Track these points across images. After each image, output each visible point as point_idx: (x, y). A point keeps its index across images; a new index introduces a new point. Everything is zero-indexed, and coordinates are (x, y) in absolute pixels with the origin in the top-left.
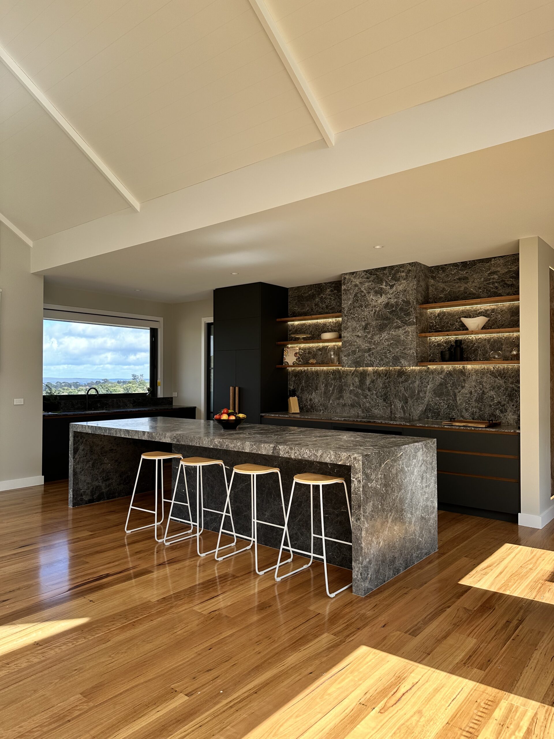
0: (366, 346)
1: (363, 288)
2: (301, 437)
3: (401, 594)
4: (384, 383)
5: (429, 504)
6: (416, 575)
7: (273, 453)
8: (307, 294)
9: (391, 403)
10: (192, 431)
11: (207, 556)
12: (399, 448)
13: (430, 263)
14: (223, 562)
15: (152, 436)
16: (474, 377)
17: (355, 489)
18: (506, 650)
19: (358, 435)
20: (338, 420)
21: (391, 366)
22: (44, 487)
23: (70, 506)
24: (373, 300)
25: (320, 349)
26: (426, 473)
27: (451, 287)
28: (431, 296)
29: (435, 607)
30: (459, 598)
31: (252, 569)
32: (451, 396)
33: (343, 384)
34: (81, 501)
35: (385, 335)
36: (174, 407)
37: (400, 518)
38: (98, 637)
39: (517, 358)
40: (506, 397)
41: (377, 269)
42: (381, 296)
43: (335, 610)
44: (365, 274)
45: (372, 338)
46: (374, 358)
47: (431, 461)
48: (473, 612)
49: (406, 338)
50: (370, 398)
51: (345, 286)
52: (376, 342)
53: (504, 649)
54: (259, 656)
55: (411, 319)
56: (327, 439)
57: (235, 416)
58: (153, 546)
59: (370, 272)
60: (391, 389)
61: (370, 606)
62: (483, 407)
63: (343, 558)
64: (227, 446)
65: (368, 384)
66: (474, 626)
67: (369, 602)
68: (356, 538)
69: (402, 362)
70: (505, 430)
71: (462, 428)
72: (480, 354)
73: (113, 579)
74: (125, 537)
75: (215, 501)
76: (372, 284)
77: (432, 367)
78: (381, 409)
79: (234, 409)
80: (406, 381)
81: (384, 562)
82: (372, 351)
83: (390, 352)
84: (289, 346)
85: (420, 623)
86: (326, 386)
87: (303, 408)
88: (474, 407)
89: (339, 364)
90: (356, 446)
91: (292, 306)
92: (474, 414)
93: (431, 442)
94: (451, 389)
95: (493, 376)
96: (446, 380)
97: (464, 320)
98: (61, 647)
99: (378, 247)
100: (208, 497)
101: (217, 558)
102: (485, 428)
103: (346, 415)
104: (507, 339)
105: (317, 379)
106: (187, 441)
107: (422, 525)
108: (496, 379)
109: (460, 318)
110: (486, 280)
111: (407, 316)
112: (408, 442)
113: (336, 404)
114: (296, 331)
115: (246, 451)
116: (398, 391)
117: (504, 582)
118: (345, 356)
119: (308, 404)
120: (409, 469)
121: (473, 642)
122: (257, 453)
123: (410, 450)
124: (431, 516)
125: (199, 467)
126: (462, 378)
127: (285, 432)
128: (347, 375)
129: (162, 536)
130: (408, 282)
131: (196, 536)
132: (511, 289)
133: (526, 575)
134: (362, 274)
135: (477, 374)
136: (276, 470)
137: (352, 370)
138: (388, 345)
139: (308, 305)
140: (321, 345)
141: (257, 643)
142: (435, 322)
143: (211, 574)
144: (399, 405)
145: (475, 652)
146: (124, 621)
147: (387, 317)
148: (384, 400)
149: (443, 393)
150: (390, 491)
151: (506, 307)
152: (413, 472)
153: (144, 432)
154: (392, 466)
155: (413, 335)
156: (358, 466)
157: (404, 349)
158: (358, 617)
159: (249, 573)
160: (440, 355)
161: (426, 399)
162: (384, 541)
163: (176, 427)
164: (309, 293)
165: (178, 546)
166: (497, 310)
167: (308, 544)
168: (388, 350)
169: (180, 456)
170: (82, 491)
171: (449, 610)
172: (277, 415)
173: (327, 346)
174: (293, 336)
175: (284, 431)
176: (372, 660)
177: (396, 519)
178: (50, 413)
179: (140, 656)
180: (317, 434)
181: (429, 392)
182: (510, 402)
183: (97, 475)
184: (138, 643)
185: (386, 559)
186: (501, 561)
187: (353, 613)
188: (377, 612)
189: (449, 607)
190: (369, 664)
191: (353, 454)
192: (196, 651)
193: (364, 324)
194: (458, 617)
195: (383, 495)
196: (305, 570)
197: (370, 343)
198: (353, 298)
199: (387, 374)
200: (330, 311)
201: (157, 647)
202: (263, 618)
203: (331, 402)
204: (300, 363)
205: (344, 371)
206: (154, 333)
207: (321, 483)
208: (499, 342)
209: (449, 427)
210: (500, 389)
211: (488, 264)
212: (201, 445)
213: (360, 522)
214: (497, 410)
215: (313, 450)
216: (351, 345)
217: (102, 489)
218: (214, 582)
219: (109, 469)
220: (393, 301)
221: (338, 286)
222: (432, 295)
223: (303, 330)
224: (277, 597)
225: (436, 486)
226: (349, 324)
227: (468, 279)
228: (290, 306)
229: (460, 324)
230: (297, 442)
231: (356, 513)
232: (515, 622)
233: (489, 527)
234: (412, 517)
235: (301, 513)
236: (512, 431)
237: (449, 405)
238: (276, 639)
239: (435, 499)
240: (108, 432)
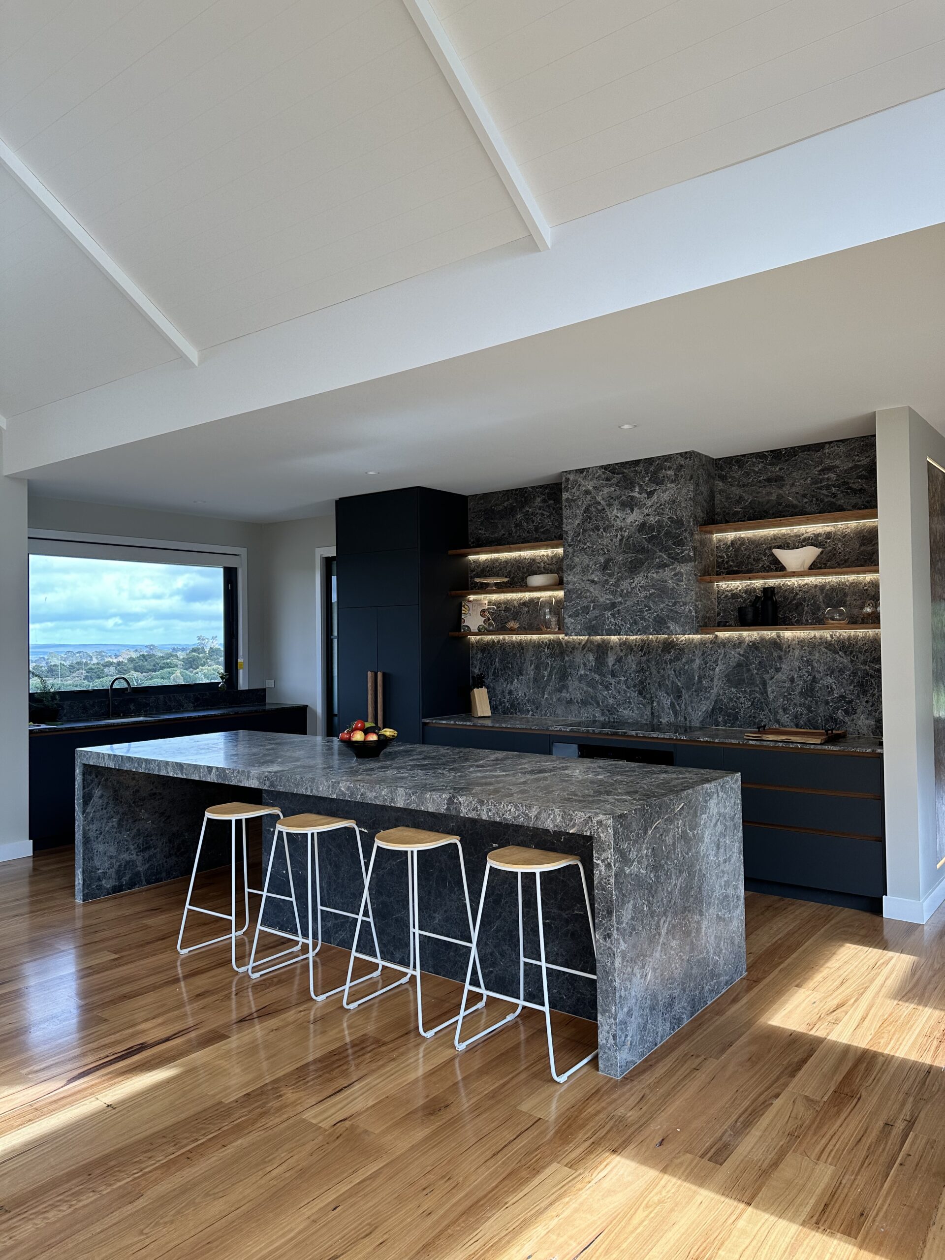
0: (607, 599)
1: (600, 498)
2: (498, 773)
3: (688, 1071)
4: (639, 663)
5: (730, 891)
6: (711, 1028)
7: (448, 809)
8: (501, 507)
9: (651, 697)
10: (298, 763)
11: (329, 1000)
12: (677, 796)
13: (716, 452)
14: (359, 1011)
15: (225, 776)
16: (797, 653)
17: (602, 879)
18: (890, 1188)
19: (600, 767)
20: (560, 731)
21: (651, 634)
22: (34, 861)
23: (79, 900)
24: (618, 517)
25: (525, 604)
26: (725, 836)
27: (754, 494)
28: (719, 510)
29: (753, 1096)
30: (794, 1076)
31: (412, 1026)
32: (757, 686)
33: (567, 665)
34: (98, 889)
35: (639, 580)
36: (268, 707)
37: (681, 924)
38: (120, 1187)
39: (874, 620)
40: (854, 687)
41: (623, 463)
42: (632, 511)
43: (568, 1109)
44: (604, 473)
45: (617, 585)
46: (622, 620)
47: (733, 814)
48: (821, 1104)
49: (677, 585)
50: (615, 688)
51: (567, 494)
52: (625, 591)
53: (886, 1185)
54: (429, 1221)
55: (686, 552)
56: (545, 779)
57: (377, 734)
58: (228, 980)
59: (611, 469)
60: (651, 674)
61: (633, 1098)
62: (814, 705)
63: (578, 1000)
64: (362, 795)
65: (610, 664)
66: (828, 1136)
67: (631, 1089)
68: (604, 971)
69: (672, 628)
70: (857, 748)
71: (780, 744)
72: (807, 612)
73: (150, 1056)
74: (179, 963)
75: (342, 892)
76: (615, 490)
77: (723, 635)
78: (635, 708)
79: (376, 722)
80: (677, 658)
81: (654, 1009)
82: (618, 608)
83: (649, 610)
84: (472, 597)
85: (727, 1134)
86: (537, 667)
87: (497, 708)
88: (798, 704)
89: (559, 629)
90: (599, 793)
91: (476, 528)
92: (799, 717)
93: (732, 779)
94: (756, 674)
95: (830, 650)
96: (748, 657)
97: (778, 553)
98: (46, 1215)
99: (626, 427)
100: (329, 884)
101: (348, 1004)
102: (821, 744)
103: (573, 719)
104: (854, 585)
105: (520, 656)
106: (290, 786)
107: (719, 932)
108: (837, 656)
109: (770, 549)
110: (815, 482)
111: (679, 545)
112: (691, 781)
113: (554, 700)
114: (483, 571)
115: (398, 805)
116: (663, 676)
117: (870, 1037)
118: (570, 616)
119: (506, 700)
120: (695, 832)
121: (829, 1172)
122: (418, 809)
123: (696, 798)
124: (734, 914)
125: (313, 834)
126: (775, 654)
127: (468, 763)
128: (573, 648)
129: (247, 959)
130: (679, 486)
131: (307, 958)
132: (860, 498)
133: (908, 1022)
134: (597, 472)
135: (802, 647)
136: (455, 840)
137: (582, 640)
138: (646, 597)
139: (503, 526)
140: (527, 595)
141: (425, 1192)
142: (727, 555)
143: (336, 1039)
144: (667, 701)
145: (833, 1196)
146: (172, 1149)
147: (643, 548)
148: (640, 693)
149: (744, 680)
150: (663, 878)
151: (852, 530)
152: (703, 837)
153: (210, 768)
154: (667, 831)
155: (689, 580)
156: (606, 836)
157: (675, 604)
158: (611, 1123)
159: (407, 1034)
160: (736, 614)
161: (715, 691)
162: (654, 970)
163: (269, 755)
164: (505, 504)
165: (275, 980)
166: (835, 534)
167: (514, 972)
168: (646, 606)
169: (276, 811)
170: (100, 871)
171: (777, 1103)
172: (452, 722)
173: (539, 598)
174: (477, 580)
175: (467, 760)
176: (643, 1221)
177: (674, 927)
178: (43, 726)
179: (200, 1229)
180: (526, 766)
181: (719, 679)
182: (861, 696)
183: (127, 841)
184: (195, 1199)
185: (657, 1004)
186: (862, 994)
187: (602, 1116)
188: (645, 1112)
189: (777, 1096)
190: (638, 1231)
191: (597, 814)
192: (308, 1214)
193: (602, 560)
194: (796, 1118)
195: (651, 887)
196: (508, 1024)
197: (614, 593)
198: (583, 515)
199: (644, 648)
200: (542, 536)
201: (233, 1209)
202: (435, 1134)
203: (546, 696)
204: (491, 628)
205: (568, 642)
206: (230, 576)
207: (537, 869)
208: (840, 591)
209: (758, 743)
210: (844, 672)
211: (819, 454)
212: (315, 793)
213: (611, 941)
214: (838, 710)
215: (522, 806)
216: (580, 597)
217: (137, 866)
218: (343, 1055)
219: (149, 829)
220: (652, 520)
221: (554, 493)
222: (721, 509)
223: (495, 570)
224: (461, 1084)
225: (742, 857)
226: (576, 560)
227: (784, 480)
228: (471, 528)
229: (771, 558)
230: (491, 787)
231: (603, 924)
232: (900, 1126)
233: (833, 922)
234: (702, 919)
235: (500, 916)
236: (869, 750)
237: (754, 701)
238: (461, 1179)
239: (740, 883)
240: (143, 766)
